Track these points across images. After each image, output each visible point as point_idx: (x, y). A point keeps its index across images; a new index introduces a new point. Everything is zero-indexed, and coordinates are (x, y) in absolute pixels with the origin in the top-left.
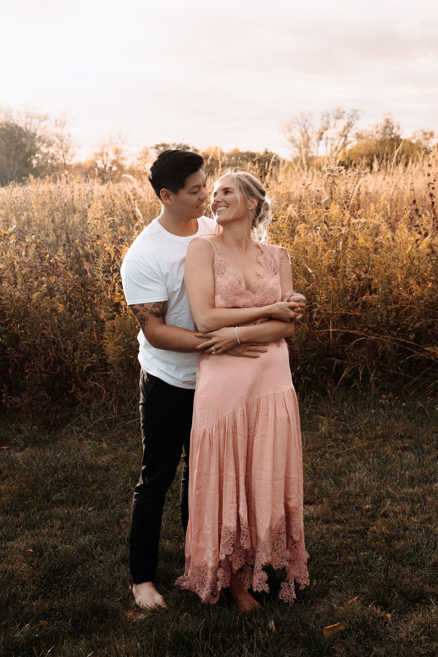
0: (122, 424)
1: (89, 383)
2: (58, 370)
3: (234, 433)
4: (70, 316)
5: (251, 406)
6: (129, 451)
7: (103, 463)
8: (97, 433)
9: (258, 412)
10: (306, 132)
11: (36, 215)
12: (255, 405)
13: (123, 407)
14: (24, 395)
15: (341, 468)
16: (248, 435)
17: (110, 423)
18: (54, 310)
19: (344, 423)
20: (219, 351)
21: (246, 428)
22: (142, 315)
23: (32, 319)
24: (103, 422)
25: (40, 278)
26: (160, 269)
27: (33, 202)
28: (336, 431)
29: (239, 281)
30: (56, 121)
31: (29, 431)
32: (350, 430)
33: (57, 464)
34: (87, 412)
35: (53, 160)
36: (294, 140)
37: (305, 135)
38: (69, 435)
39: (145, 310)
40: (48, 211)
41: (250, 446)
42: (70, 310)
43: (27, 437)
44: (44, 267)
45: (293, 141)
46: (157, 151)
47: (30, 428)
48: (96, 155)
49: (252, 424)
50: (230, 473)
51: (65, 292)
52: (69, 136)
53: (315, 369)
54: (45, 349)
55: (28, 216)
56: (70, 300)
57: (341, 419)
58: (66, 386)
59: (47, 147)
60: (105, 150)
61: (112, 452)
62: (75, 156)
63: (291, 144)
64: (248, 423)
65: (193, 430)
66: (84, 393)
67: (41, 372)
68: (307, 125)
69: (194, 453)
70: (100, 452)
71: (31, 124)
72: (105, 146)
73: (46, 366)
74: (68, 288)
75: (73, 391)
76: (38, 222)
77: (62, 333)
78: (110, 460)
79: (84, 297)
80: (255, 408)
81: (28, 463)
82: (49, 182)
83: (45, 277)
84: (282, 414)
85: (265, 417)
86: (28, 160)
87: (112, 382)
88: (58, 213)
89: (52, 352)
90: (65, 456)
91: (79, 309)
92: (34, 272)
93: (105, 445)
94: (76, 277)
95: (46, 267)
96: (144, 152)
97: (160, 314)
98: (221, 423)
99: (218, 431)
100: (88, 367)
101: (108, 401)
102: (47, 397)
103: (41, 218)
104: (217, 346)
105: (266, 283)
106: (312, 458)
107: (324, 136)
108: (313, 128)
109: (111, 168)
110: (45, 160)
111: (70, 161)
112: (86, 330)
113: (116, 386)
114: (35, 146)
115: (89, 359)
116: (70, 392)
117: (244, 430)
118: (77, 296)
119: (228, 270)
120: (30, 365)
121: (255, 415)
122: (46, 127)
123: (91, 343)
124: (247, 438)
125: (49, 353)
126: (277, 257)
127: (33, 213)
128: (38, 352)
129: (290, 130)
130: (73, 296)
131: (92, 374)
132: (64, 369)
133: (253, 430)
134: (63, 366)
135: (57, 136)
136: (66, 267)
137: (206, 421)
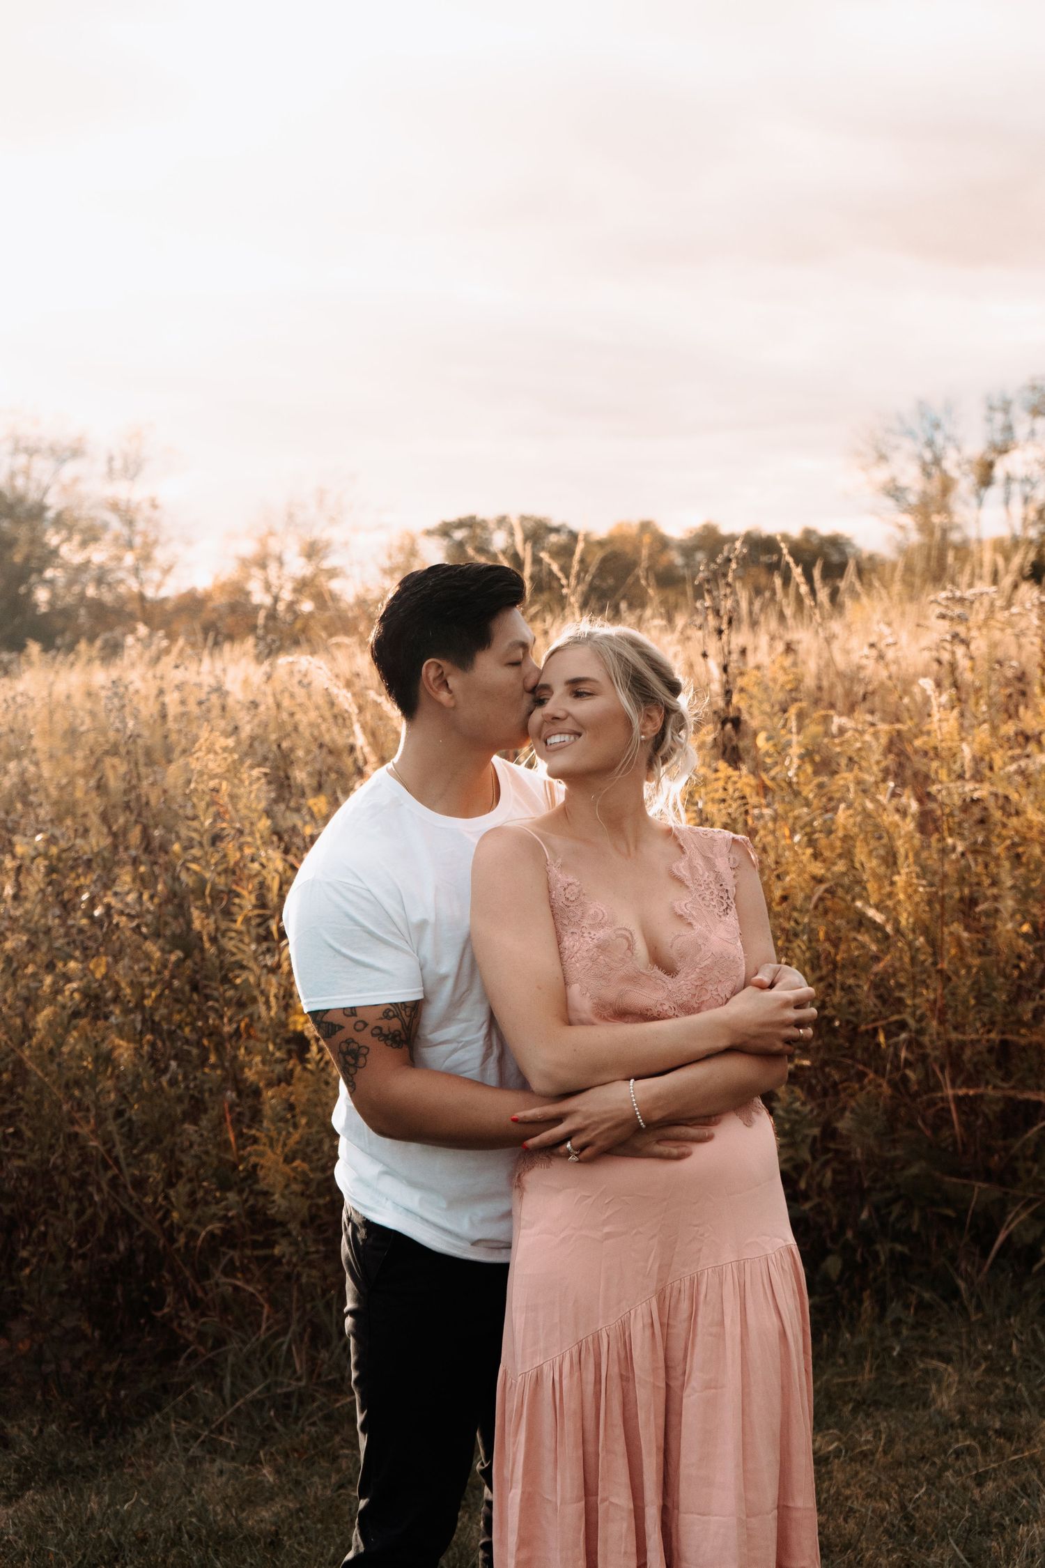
0: (320, 1408)
1: (217, 1285)
2: (122, 1247)
3: (627, 1378)
4: (156, 1078)
5: (673, 1300)
6: (341, 1486)
7: (263, 1525)
8: (245, 1438)
9: (693, 1317)
10: (937, 461)
11: (46, 770)
12: (685, 1297)
13: (324, 1355)
14: (17, 1328)
15: (989, 1514)
16: (668, 1385)
17: (284, 1406)
18: (106, 1059)
19: (1007, 1380)
20: (587, 1152)
21: (662, 1364)
22: (349, 1041)
23: (36, 1093)
24: (263, 1404)
25: (60, 965)
26: (404, 909)
27: (33, 731)
28: (982, 1406)
29: (627, 939)
30: (111, 459)
31: (34, 1440)
32: (1028, 1401)
33: (120, 1533)
34: (211, 1372)
35: (104, 589)
36: (898, 489)
37: (934, 470)
38: (159, 1447)
39: (360, 1026)
40: (86, 758)
41: (673, 1419)
42: (156, 1062)
43: (26, 1458)
44: (74, 931)
45: (894, 492)
46: (445, 542)
47: (35, 1431)
48: (245, 563)
49: (677, 1354)
50: (615, 1497)
51: (139, 1006)
52: (154, 506)
53: (916, 1216)
54: (81, 1184)
55: (22, 773)
56: (152, 1025)
57: (1002, 1369)
58: (146, 1299)
59: (84, 544)
60: (274, 546)
61: (290, 1491)
62: (175, 571)
63: (890, 503)
64: (666, 1350)
65: (505, 1372)
66: (203, 1315)
67: (69, 1254)
68: (939, 439)
69: (509, 1440)
70: (253, 1497)
71: (27, 473)
72: (271, 533)
73: (82, 1237)
74: (147, 992)
75: (166, 1310)
76: (54, 793)
77: (130, 1130)
78: (283, 1515)
79: (196, 1019)
80: (685, 1305)
81: (32, 1535)
82: (90, 661)
83: (76, 959)
84: (763, 1321)
85: (714, 1330)
86: (22, 590)
87: (288, 1277)
88: (116, 761)
89: (100, 1190)
90: (146, 1510)
91: (181, 1057)
92: (44, 948)
93: (268, 1474)
94: (173, 958)
95: (81, 931)
96: (401, 549)
97: (403, 1037)
98: (588, 1349)
99: (576, 1374)
100: (212, 1235)
101: (276, 1335)
102: (89, 1331)
103: (64, 781)
104: (579, 1140)
105: (700, 941)
106: (902, 1487)
107: (999, 472)
108: (959, 449)
109: (291, 606)
110: (76, 589)
111: (159, 586)
112: (204, 1123)
113: (301, 1290)
114: (44, 545)
115: (213, 1209)
116: (159, 1314)
117: (655, 1370)
118: (177, 1017)
119: (591, 912)
120: (35, 1234)
121: (685, 1325)
122: (76, 480)
123: (220, 1160)
124: (663, 1392)
125: (91, 1196)
126: (722, 865)
127: (37, 764)
128: (59, 1195)
129: (883, 458)
130: (163, 1018)
131: (225, 1254)
132: (141, 1243)
133: (679, 1370)
134: (137, 1233)
135: (114, 507)
136: (138, 926)
137: (542, 1345)
